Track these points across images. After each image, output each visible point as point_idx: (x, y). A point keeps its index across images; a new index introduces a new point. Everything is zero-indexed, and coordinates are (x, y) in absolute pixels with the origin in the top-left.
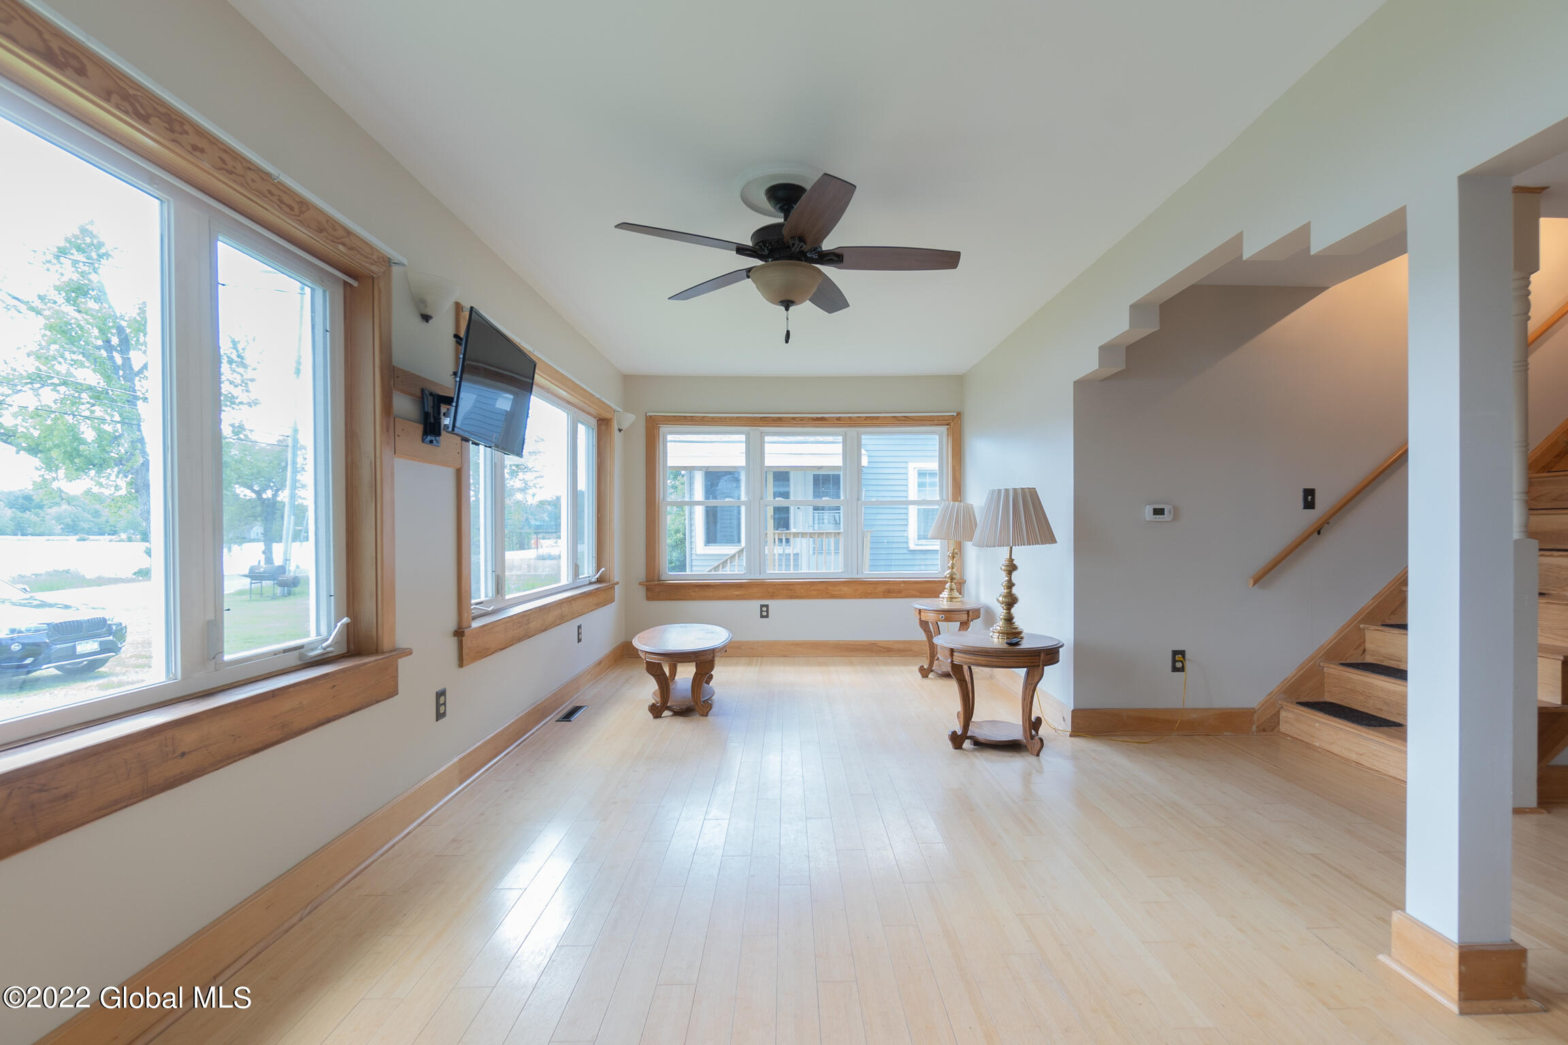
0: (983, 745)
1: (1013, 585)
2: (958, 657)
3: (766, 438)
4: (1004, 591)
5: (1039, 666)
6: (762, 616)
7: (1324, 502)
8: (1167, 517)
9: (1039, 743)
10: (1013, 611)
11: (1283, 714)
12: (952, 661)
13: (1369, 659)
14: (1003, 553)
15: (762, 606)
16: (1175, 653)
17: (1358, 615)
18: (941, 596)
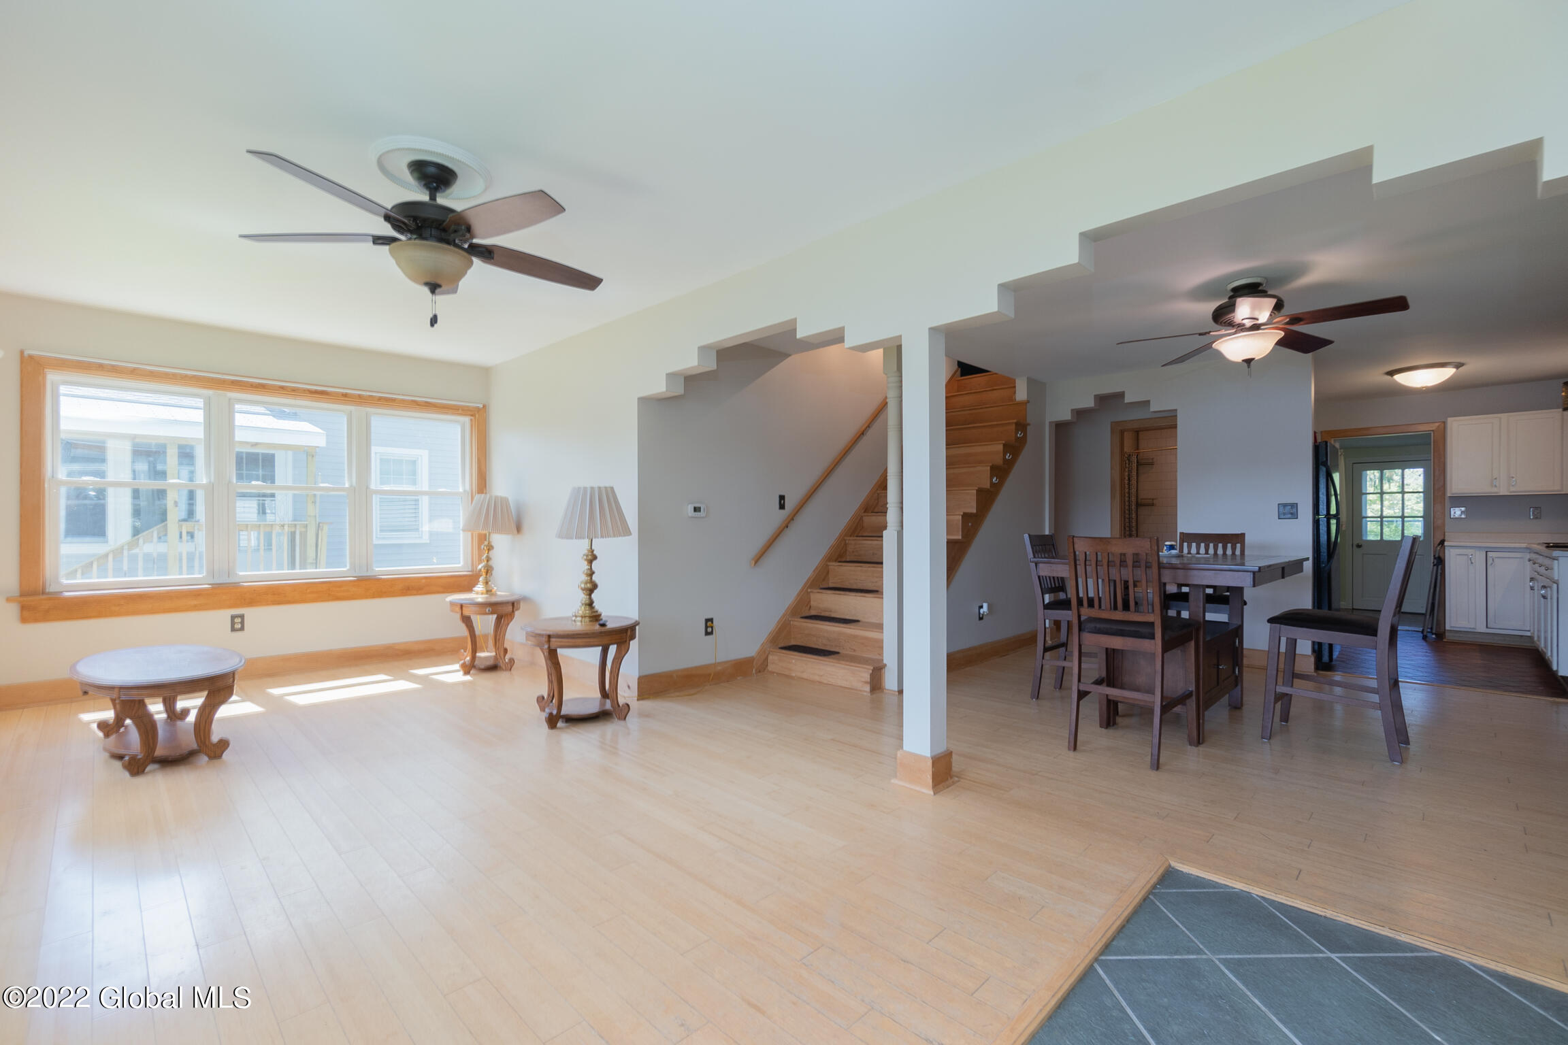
0: (575, 720)
1: (593, 573)
2: (556, 641)
3: (236, 406)
4: (584, 578)
5: (626, 641)
6: (233, 629)
7: (790, 504)
8: (702, 514)
9: (627, 708)
10: (593, 596)
11: (770, 657)
12: (549, 647)
13: (813, 613)
14: (584, 545)
15: (233, 617)
16: (707, 620)
17: (805, 585)
18: (475, 589)
